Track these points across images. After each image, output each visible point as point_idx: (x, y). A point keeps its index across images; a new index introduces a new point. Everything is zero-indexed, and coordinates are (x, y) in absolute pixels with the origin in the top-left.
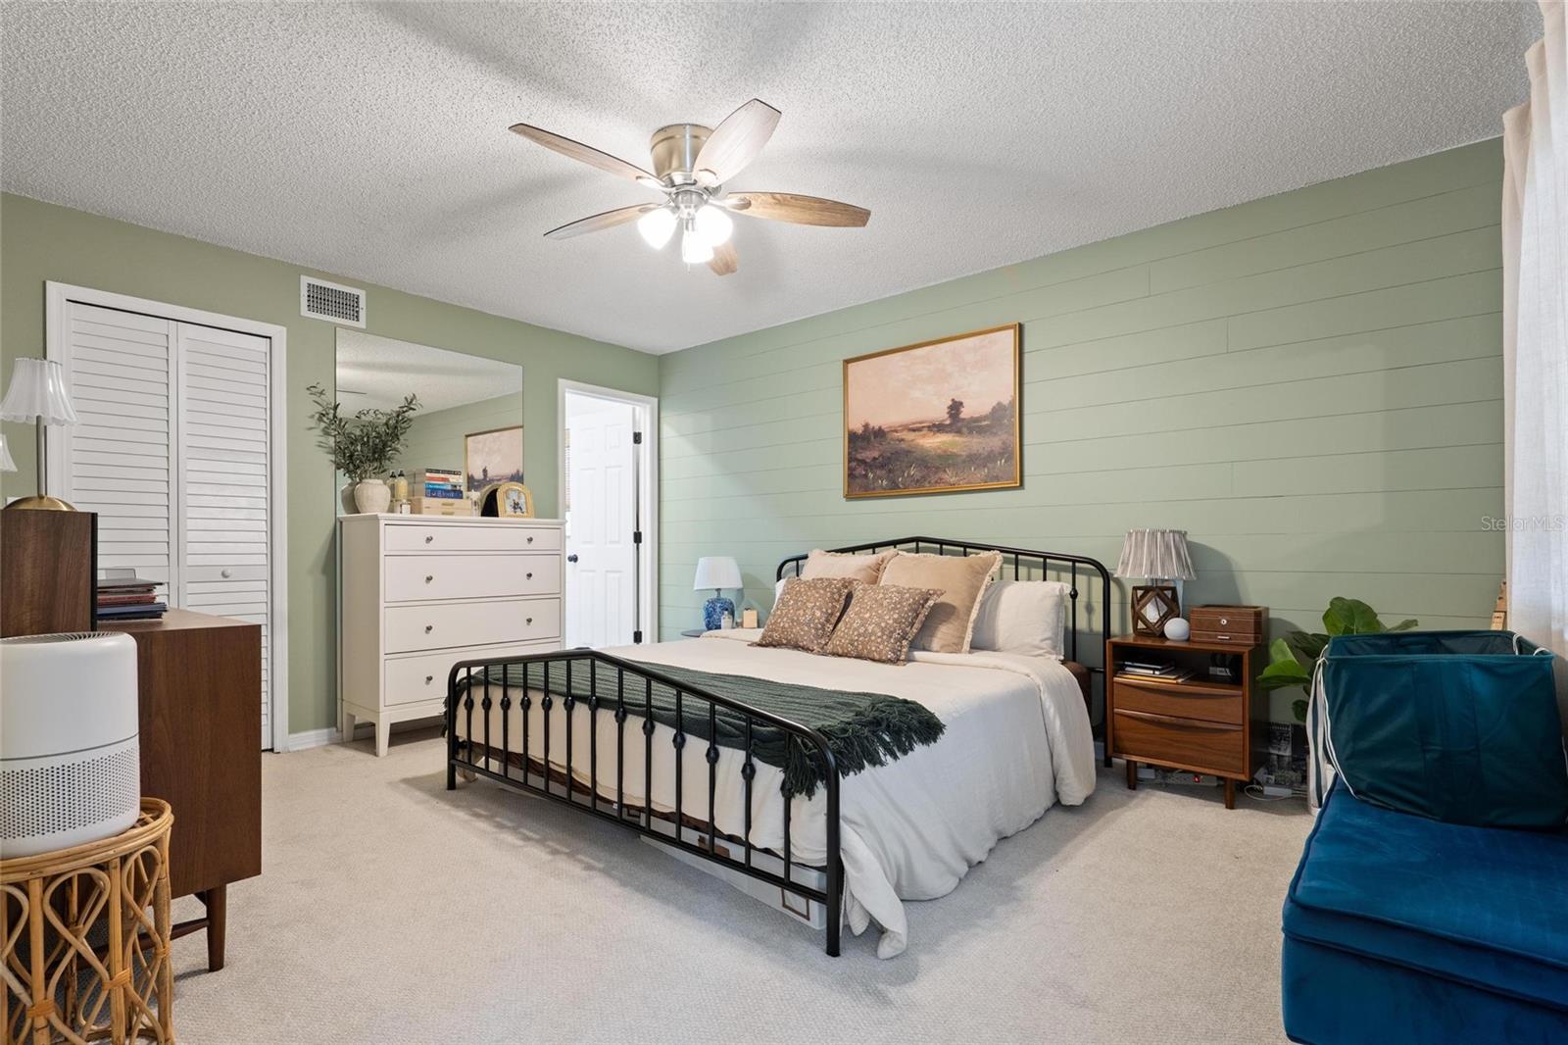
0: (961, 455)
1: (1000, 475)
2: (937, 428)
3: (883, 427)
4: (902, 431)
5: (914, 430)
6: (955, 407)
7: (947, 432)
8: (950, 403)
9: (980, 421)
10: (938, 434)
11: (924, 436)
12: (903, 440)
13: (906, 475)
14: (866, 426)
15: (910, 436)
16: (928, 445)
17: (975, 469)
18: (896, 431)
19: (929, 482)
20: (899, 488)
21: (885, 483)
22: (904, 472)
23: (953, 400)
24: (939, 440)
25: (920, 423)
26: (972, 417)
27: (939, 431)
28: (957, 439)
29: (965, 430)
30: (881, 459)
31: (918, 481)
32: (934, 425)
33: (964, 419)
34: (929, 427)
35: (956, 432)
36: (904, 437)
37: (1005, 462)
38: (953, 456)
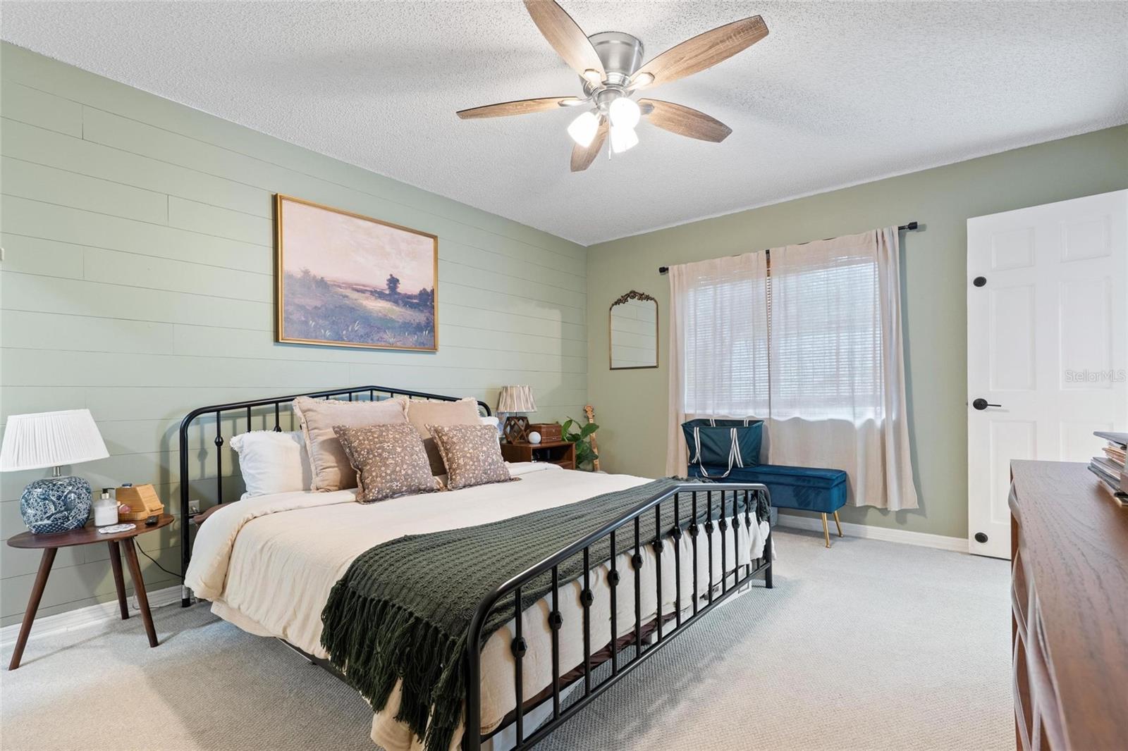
0: (398, 322)
1: (425, 342)
2: (379, 295)
3: (325, 279)
4: (346, 288)
5: (358, 291)
6: (393, 282)
7: (387, 300)
8: (389, 277)
9: (412, 299)
10: (379, 300)
11: (367, 298)
12: (347, 297)
13: (350, 329)
14: (306, 273)
15: (355, 295)
16: (371, 307)
17: (408, 335)
18: (339, 286)
19: (372, 340)
20: (343, 340)
21: (328, 333)
22: (348, 327)
23: (391, 275)
24: (380, 305)
25: (364, 286)
26: (406, 294)
27: (380, 297)
28: (394, 307)
29: (400, 302)
30: (324, 309)
31: (362, 336)
32: (376, 291)
33: (399, 294)
34: (371, 292)
35: (394, 302)
36: (347, 294)
37: (429, 333)
38: (392, 320)
